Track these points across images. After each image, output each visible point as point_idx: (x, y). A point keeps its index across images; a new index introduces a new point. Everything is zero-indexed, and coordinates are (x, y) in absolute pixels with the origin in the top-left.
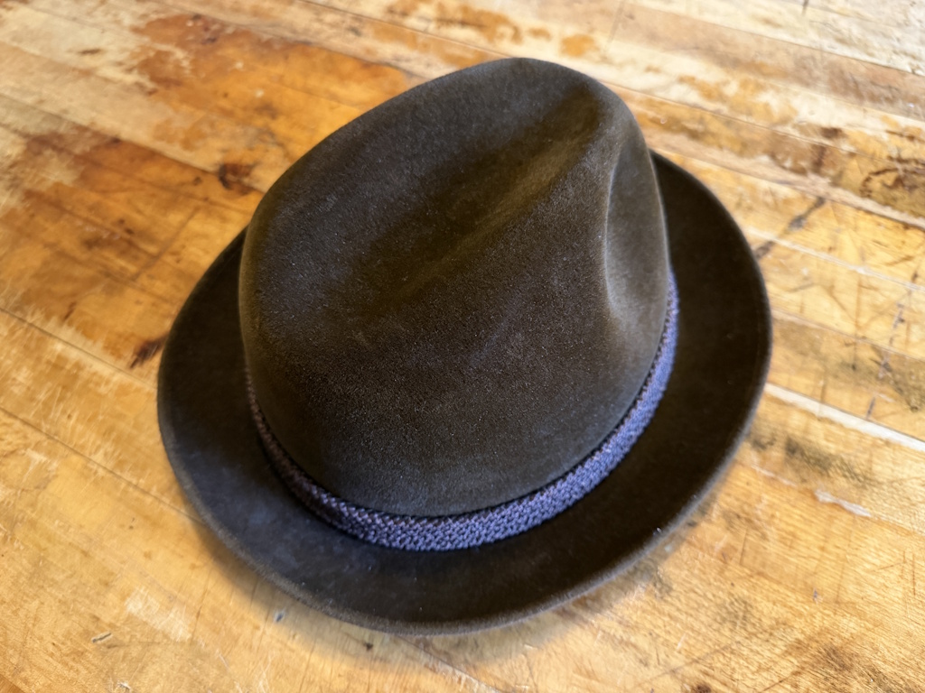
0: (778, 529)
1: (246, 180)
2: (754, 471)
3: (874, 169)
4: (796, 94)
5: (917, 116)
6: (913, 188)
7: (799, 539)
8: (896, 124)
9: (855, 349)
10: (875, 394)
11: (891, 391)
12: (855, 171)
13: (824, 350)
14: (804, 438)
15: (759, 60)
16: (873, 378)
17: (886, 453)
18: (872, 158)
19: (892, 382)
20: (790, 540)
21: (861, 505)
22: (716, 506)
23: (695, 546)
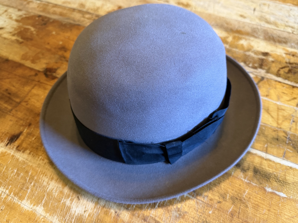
0: (252, 203)
1: (54, 74)
2: (242, 180)
3: (280, 66)
4: (252, 41)
5: (295, 48)
6: (295, 73)
7: (260, 207)
8: (287, 51)
9: (277, 132)
10: (286, 149)
11: (291, 148)
12: (275, 68)
13: (266, 133)
14: (260, 167)
15: (239, 29)
16: (284, 143)
17: (291, 172)
18: (280, 62)
19: (291, 145)
20: (256, 207)
21: (283, 193)
22: (228, 195)
23: (221, 211)
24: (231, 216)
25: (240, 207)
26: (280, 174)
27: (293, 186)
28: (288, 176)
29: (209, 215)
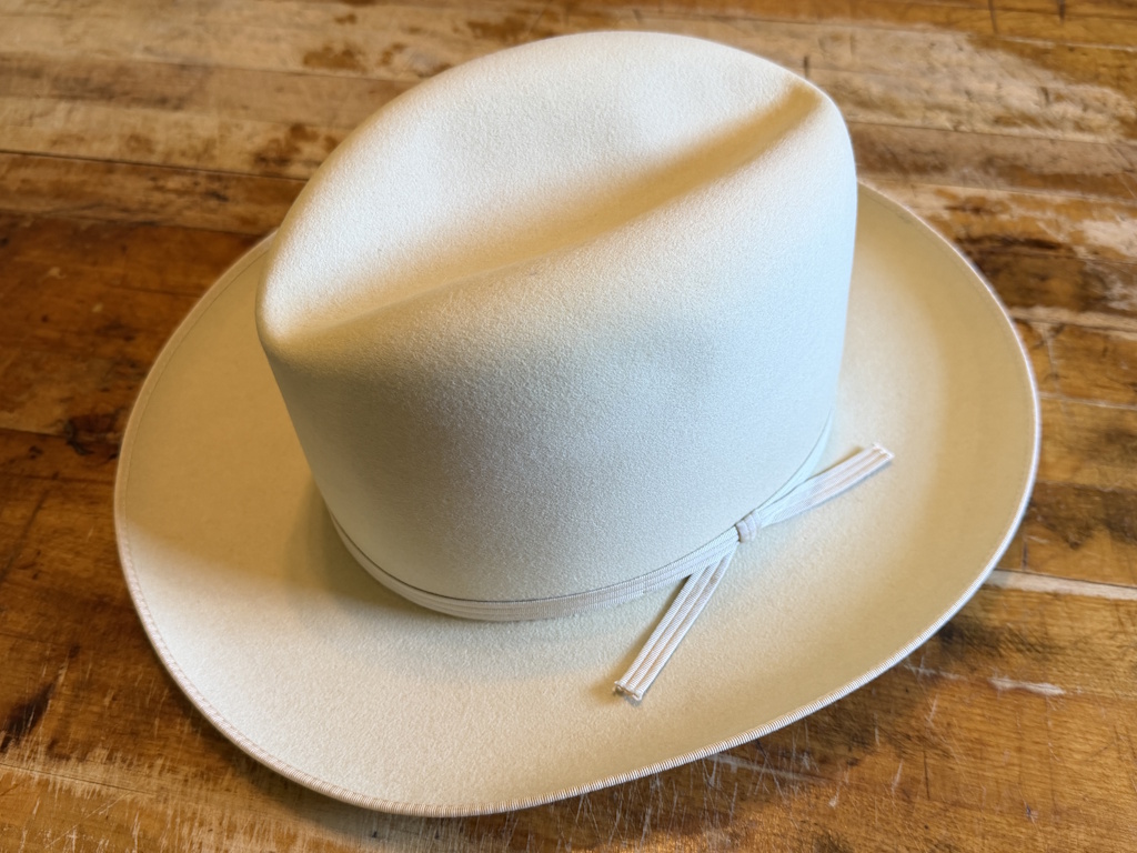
2: (909, 673)
7: (987, 745)
10: (1025, 538)
11: (1042, 530)
17: (1059, 609)
21: (1049, 682)
22: (877, 732)
23: (866, 790)
24: (904, 800)
25: (925, 763)
26: (1028, 624)
27: (1077, 653)
28: (1052, 625)
29: (832, 814)
